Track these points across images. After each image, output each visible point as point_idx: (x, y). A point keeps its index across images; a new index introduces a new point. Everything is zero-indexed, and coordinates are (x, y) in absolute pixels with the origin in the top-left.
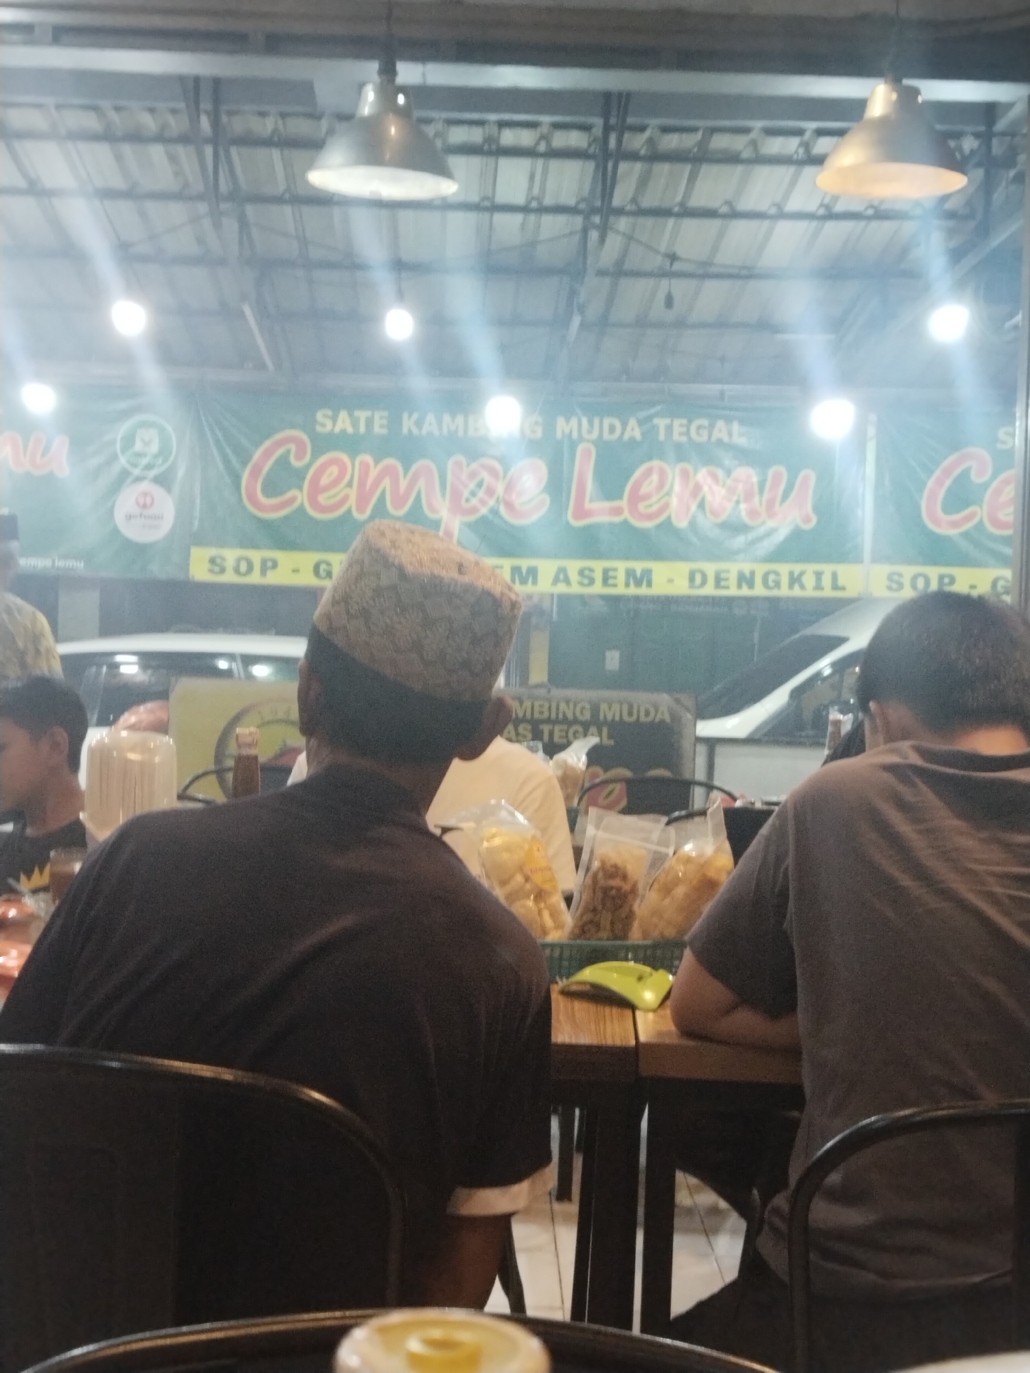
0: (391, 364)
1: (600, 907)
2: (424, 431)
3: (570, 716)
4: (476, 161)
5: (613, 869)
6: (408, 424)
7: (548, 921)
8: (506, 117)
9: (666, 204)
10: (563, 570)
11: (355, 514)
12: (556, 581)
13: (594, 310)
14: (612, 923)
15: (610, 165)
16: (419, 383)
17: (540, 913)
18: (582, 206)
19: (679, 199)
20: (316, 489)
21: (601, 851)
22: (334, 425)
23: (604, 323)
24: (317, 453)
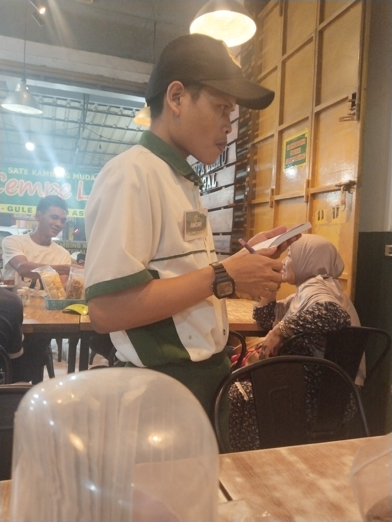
0: (28, 156)
1: (73, 291)
2: (38, 174)
3: (75, 247)
4: (51, 107)
5: (76, 282)
6: (34, 172)
7: (60, 295)
8: (59, 97)
9: (100, 123)
10: (75, 211)
11: (19, 195)
12: (73, 214)
13: (82, 148)
14: (76, 295)
15: (85, 111)
16: (37, 162)
17: (58, 293)
18: (79, 121)
19: (103, 122)
20: (8, 188)
21: (73, 278)
22: (13, 171)
23: (85, 151)
24: (8, 179)
